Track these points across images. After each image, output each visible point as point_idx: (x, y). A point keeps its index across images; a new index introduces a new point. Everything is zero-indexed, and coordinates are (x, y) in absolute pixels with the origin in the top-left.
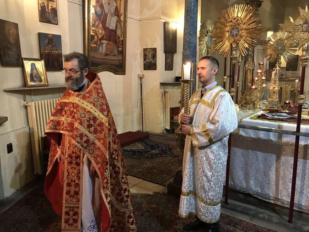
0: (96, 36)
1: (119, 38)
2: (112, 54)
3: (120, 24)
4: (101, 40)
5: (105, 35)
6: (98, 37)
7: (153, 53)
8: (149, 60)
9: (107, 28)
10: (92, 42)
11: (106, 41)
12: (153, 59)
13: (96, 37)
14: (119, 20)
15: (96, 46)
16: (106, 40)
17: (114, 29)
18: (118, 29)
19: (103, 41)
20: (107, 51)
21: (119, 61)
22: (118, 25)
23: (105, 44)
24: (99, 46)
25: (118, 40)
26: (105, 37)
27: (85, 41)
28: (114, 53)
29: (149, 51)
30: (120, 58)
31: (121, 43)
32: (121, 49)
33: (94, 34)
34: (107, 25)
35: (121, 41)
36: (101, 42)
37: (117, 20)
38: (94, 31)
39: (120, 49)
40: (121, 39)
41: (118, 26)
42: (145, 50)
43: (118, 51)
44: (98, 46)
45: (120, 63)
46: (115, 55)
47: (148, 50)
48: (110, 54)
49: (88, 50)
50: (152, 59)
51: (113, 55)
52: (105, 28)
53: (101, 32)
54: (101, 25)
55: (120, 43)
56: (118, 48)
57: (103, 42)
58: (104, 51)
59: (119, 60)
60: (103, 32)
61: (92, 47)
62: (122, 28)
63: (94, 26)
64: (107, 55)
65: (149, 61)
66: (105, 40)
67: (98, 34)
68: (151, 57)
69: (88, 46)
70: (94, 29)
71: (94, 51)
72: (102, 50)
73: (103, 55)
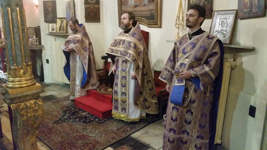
2: (141, 4)
20: (136, 2)
21: (150, 12)
28: (143, 2)
45: (151, 14)
46: (145, 5)
48: (139, 5)
49: (120, 4)
51: (143, 5)
58: (133, 3)
59: (151, 10)
64: (136, 6)
71: (125, 5)
72: (131, 2)
73: (133, 6)
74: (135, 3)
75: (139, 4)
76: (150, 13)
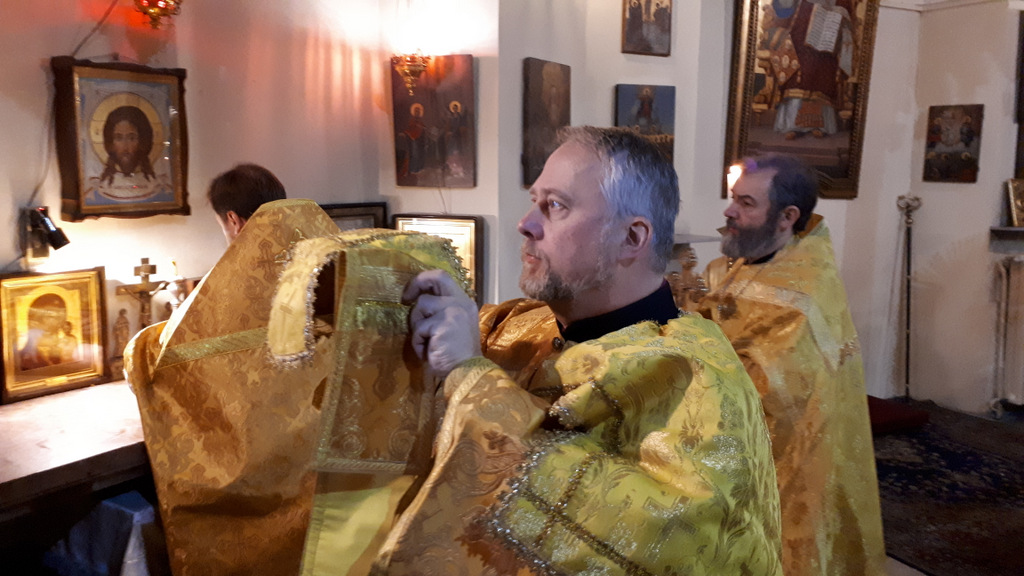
0: (769, 76)
1: (844, 76)
3: (853, 33)
4: (784, 88)
5: (799, 73)
6: (776, 80)
7: (966, 123)
8: (948, 146)
9: (809, 48)
10: (756, 98)
11: (802, 91)
12: (967, 145)
13: (769, 81)
14: (848, 18)
15: (770, 107)
16: (801, 88)
17: (831, 48)
18: (844, 50)
19: (791, 91)
20: (801, 123)
21: (839, 155)
22: (844, 34)
23: (795, 103)
24: (777, 107)
25: (839, 86)
26: (799, 79)
27: (735, 96)
28: (823, 126)
29: (953, 117)
30: (843, 142)
31: (850, 93)
32: (849, 113)
33: (766, 69)
34: (809, 40)
35: (851, 87)
36: (785, 96)
37: (844, 19)
38: (768, 63)
39: (846, 114)
40: (852, 80)
41: (844, 39)
42: (935, 112)
43: (839, 121)
44: (772, 109)
45: (841, 160)
46: (825, 135)
47: (948, 114)
48: (809, 132)
49: (742, 121)
50: (961, 146)
51: (821, 134)
52: (801, 49)
53: (787, 62)
54: (789, 42)
55: (846, 93)
56: (837, 112)
57: (791, 95)
58: (791, 124)
59: (840, 152)
60: (795, 62)
61: (754, 113)
62: (859, 43)
63: (765, 45)
65: (949, 150)
66: (800, 86)
67: (777, 69)
68: (959, 136)
69: (744, 109)
70: (766, 54)
71: (760, 125)
72: (785, 121)
73: (789, 135)
74: (797, 124)
75: (806, 130)
76: (837, 158)
